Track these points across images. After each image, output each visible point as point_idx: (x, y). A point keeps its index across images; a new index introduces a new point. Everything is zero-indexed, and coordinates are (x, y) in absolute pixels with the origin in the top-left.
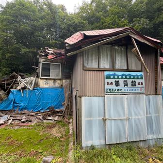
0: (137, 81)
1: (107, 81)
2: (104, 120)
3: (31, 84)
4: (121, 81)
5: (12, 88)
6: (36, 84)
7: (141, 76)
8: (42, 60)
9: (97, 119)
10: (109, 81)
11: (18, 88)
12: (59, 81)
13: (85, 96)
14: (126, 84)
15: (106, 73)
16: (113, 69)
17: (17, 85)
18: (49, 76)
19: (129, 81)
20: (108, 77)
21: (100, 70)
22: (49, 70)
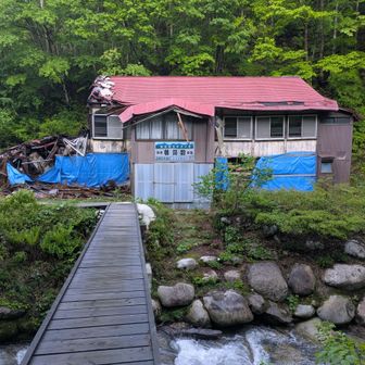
0: (187, 150)
1: (157, 150)
2: (154, 183)
3: (81, 147)
4: (171, 151)
5: (57, 153)
6: (89, 148)
7: (192, 145)
8: (94, 111)
9: (148, 182)
10: (159, 150)
11: (65, 153)
12: (121, 143)
13: (138, 163)
14: (175, 153)
15: (157, 143)
16: (164, 139)
17: (62, 148)
18: (106, 135)
19: (179, 151)
20: (158, 147)
21: (150, 140)
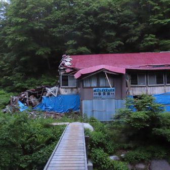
0: (111, 92)
1: (94, 93)
2: (93, 111)
3: (55, 92)
4: (102, 93)
5: (43, 95)
7: (113, 90)
8: (62, 73)
9: (89, 110)
10: (96, 93)
11: (47, 95)
13: (84, 100)
14: (104, 94)
15: (94, 89)
16: (98, 87)
17: (45, 93)
19: (106, 93)
20: (95, 91)
21: (91, 88)
22: (68, 80)
